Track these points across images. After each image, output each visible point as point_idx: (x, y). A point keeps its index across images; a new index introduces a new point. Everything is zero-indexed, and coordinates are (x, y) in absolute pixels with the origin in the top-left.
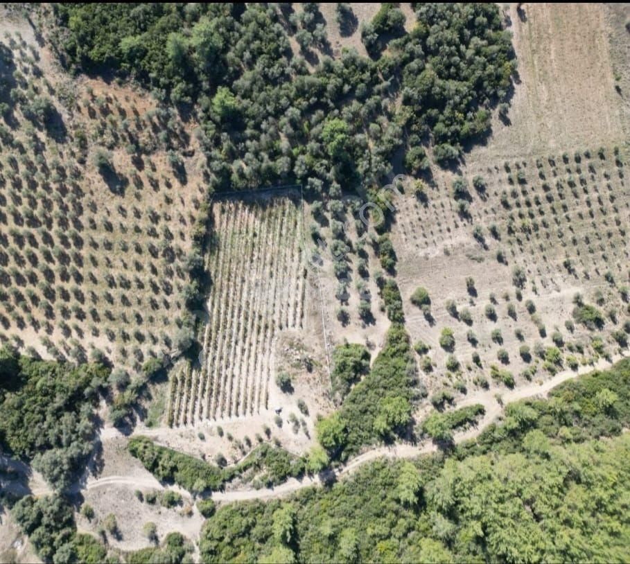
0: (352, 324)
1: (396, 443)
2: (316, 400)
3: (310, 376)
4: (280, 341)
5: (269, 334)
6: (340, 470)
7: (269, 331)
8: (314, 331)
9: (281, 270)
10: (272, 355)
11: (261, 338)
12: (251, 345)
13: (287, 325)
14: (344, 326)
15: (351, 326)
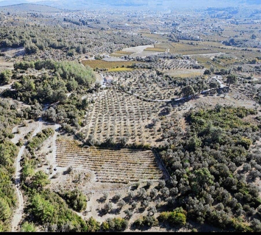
0: (98, 204)
1: (24, 214)
2: (58, 182)
3: (71, 181)
4: (89, 172)
5: (92, 169)
6: (18, 187)
7: (94, 169)
8: (94, 186)
9: (125, 173)
10: (82, 169)
11: (91, 166)
12: (88, 162)
13: (97, 176)
14: (97, 200)
15: (97, 204)
